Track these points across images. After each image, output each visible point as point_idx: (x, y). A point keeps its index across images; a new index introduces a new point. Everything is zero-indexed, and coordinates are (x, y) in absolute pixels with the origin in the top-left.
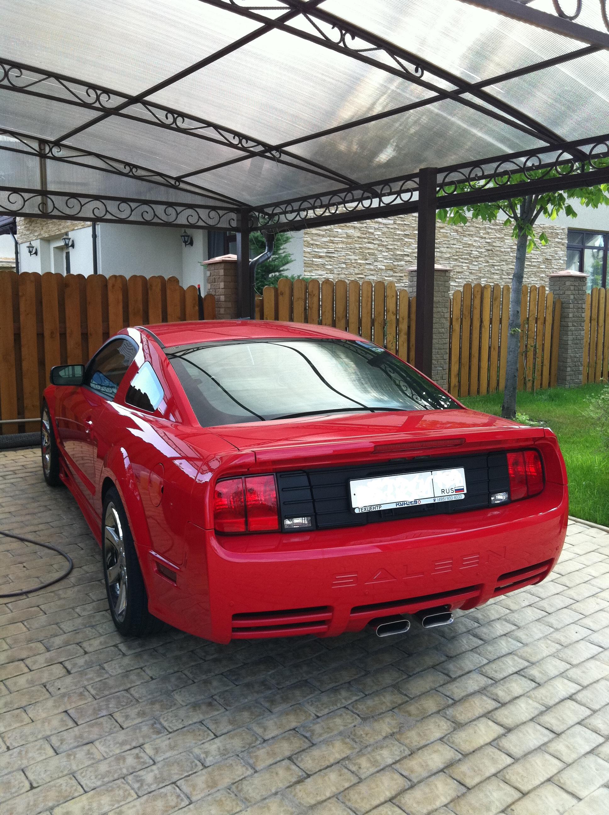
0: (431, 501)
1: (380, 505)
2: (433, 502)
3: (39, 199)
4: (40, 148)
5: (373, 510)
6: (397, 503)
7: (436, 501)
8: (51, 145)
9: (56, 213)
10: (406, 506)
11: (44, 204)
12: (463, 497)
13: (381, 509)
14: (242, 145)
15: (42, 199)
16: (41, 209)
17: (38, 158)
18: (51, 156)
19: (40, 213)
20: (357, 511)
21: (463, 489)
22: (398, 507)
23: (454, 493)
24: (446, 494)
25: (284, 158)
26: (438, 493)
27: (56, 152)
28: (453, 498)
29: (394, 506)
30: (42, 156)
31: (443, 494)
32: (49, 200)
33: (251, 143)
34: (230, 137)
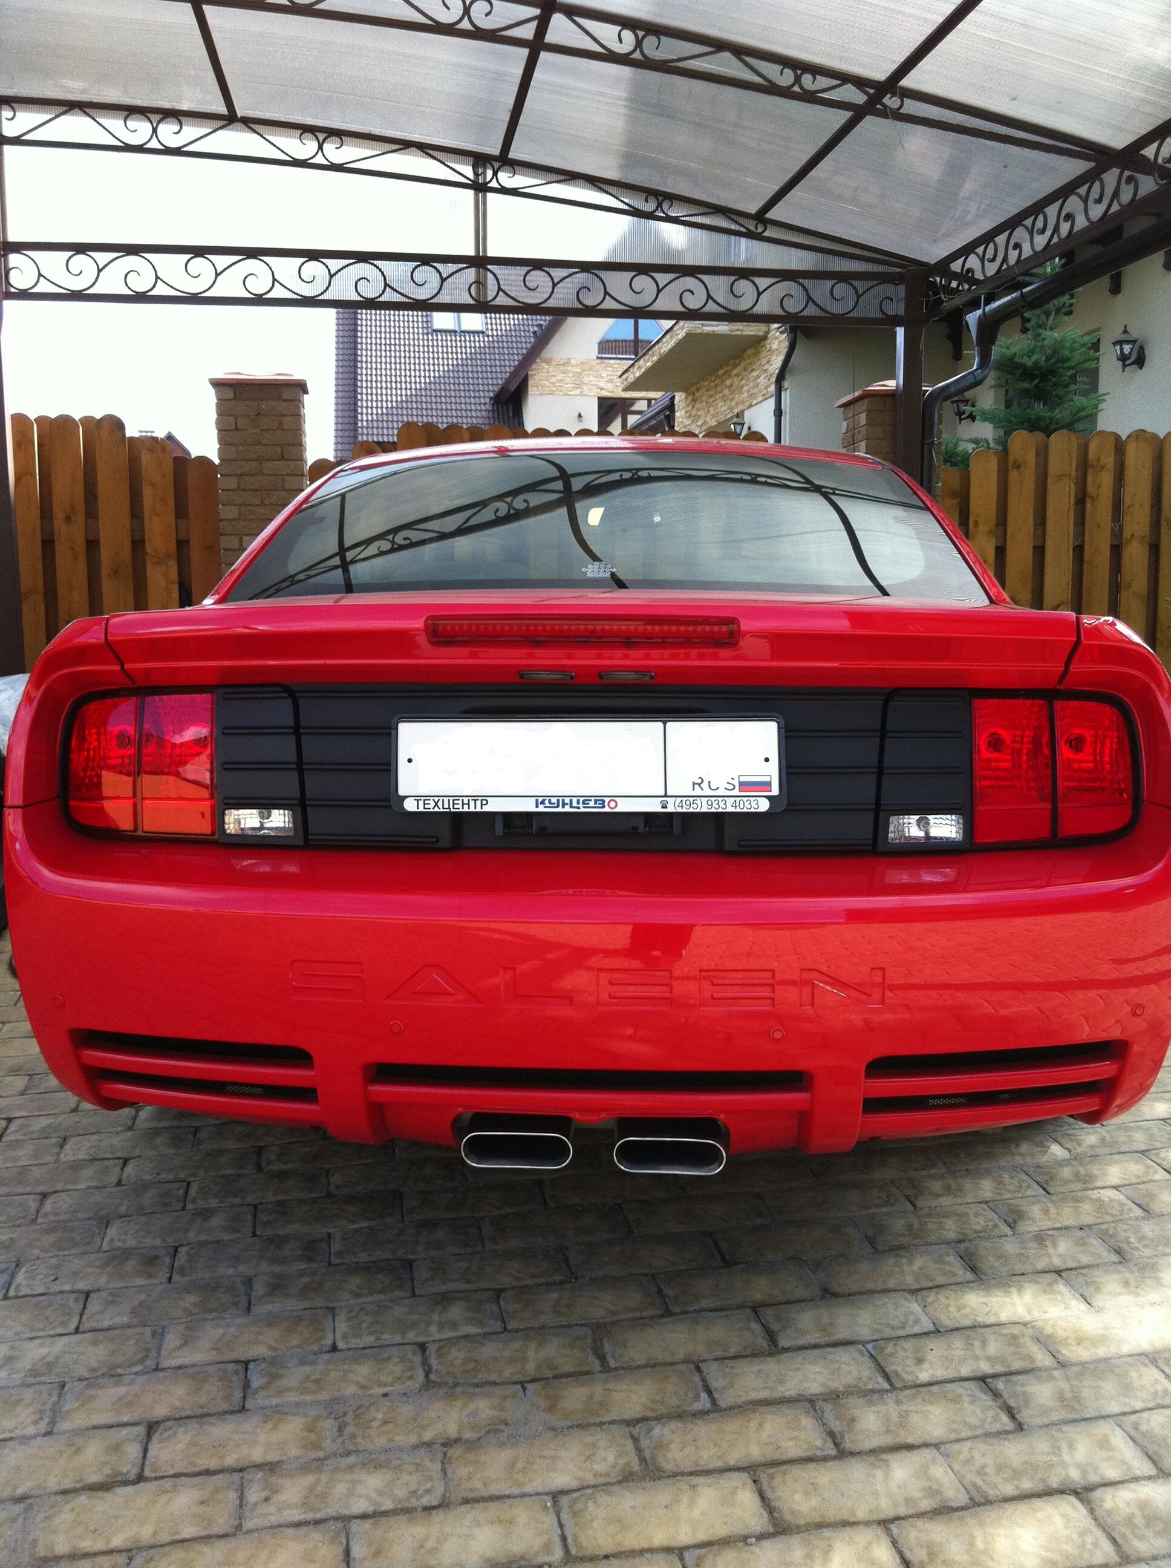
0: (653, 806)
1: (484, 799)
2: (658, 809)
3: (471, 274)
4: (476, 174)
5: (459, 808)
6: (540, 800)
7: (671, 809)
8: (496, 165)
9: (502, 300)
10: (567, 809)
11: (480, 283)
12: (764, 806)
13: (486, 809)
14: (801, 87)
15: (478, 274)
16: (473, 294)
17: (471, 193)
18: (498, 186)
19: (473, 302)
20: (410, 806)
21: (769, 784)
22: (541, 809)
23: (736, 792)
24: (707, 792)
25: (911, 107)
26: (680, 786)
27: (506, 179)
28: (729, 807)
29: (528, 806)
30: (480, 188)
31: (698, 791)
32: (490, 276)
33: (823, 82)
34: (772, 71)
